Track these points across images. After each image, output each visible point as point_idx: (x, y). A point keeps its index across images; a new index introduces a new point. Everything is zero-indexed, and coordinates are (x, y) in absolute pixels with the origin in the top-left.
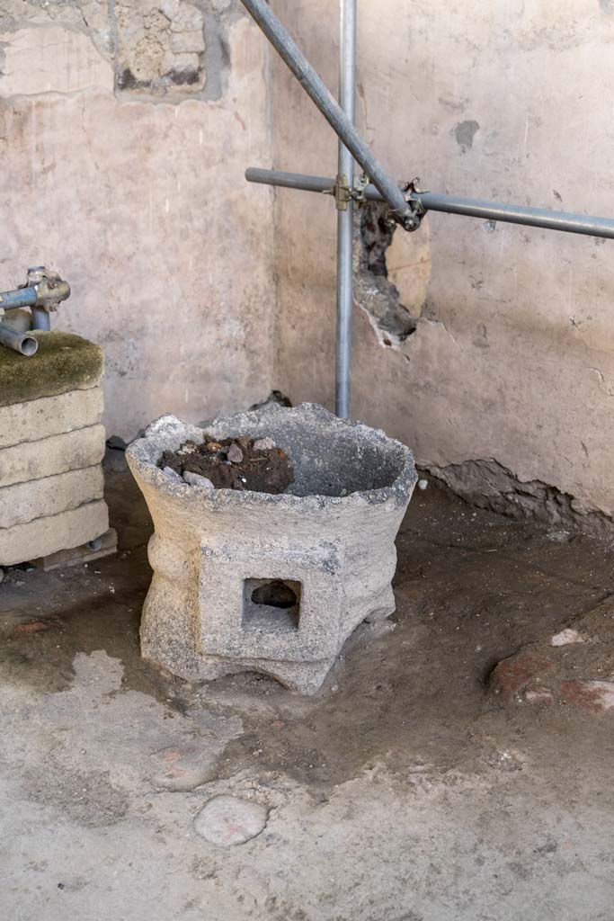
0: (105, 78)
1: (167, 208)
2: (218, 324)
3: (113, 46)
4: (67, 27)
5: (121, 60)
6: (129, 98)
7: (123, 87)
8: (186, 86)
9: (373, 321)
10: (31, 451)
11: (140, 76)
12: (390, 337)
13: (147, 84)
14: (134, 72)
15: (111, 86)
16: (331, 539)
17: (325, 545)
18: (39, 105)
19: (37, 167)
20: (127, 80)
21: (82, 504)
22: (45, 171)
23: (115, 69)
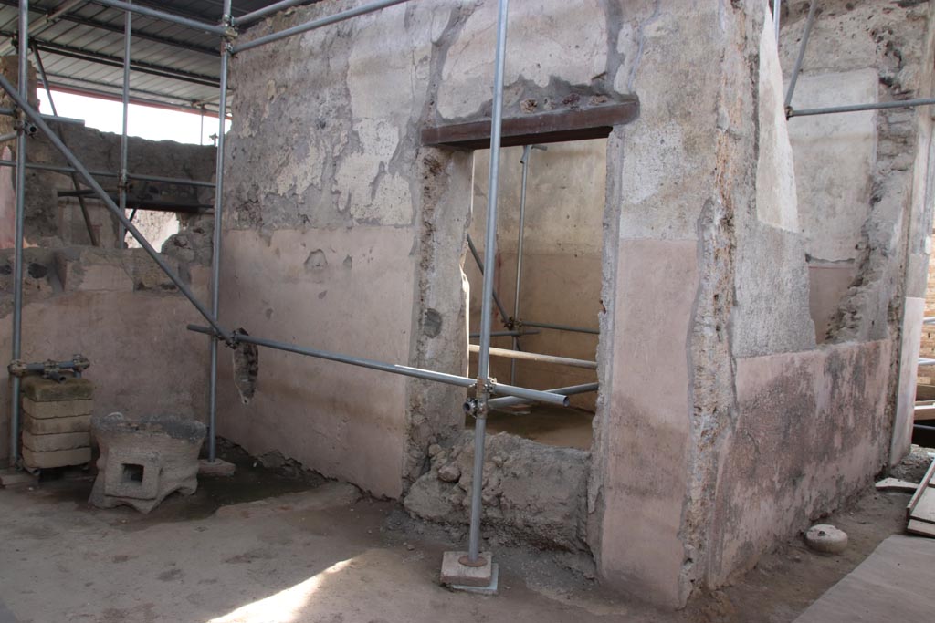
0: (130, 285)
1: (155, 339)
2: (178, 393)
3: (135, 273)
4: (114, 265)
5: (138, 279)
6: (140, 294)
7: (139, 289)
8: (169, 290)
9: (241, 392)
10: (58, 421)
11: (146, 285)
12: (247, 399)
13: (150, 289)
14: (144, 283)
15: (132, 288)
16: (157, 451)
17: (153, 453)
18: (98, 294)
19: (94, 318)
20: (140, 287)
21: (80, 447)
22: (98, 320)
23: (135, 283)
